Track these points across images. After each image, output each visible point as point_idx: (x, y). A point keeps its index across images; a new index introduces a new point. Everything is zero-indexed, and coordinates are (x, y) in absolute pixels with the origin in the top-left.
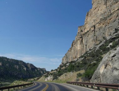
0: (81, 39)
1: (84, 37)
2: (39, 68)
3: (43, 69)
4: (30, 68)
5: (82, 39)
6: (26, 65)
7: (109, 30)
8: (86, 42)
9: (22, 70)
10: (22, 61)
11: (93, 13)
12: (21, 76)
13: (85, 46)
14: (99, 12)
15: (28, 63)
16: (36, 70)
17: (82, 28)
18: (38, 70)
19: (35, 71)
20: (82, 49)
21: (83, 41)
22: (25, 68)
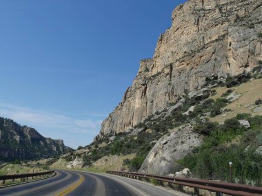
0: (143, 88)
1: (149, 85)
2: (50, 139)
3: (58, 141)
4: (29, 137)
5: (146, 88)
6: (19, 129)
7: (196, 78)
8: (153, 95)
9: (11, 140)
10: (12, 121)
11: (172, 37)
12: (7, 153)
13: (149, 103)
14: (184, 37)
15: (25, 127)
16: (42, 143)
17: (148, 64)
18: (46, 144)
19: (40, 144)
20: (144, 109)
21: (147, 92)
22: (18, 138)
